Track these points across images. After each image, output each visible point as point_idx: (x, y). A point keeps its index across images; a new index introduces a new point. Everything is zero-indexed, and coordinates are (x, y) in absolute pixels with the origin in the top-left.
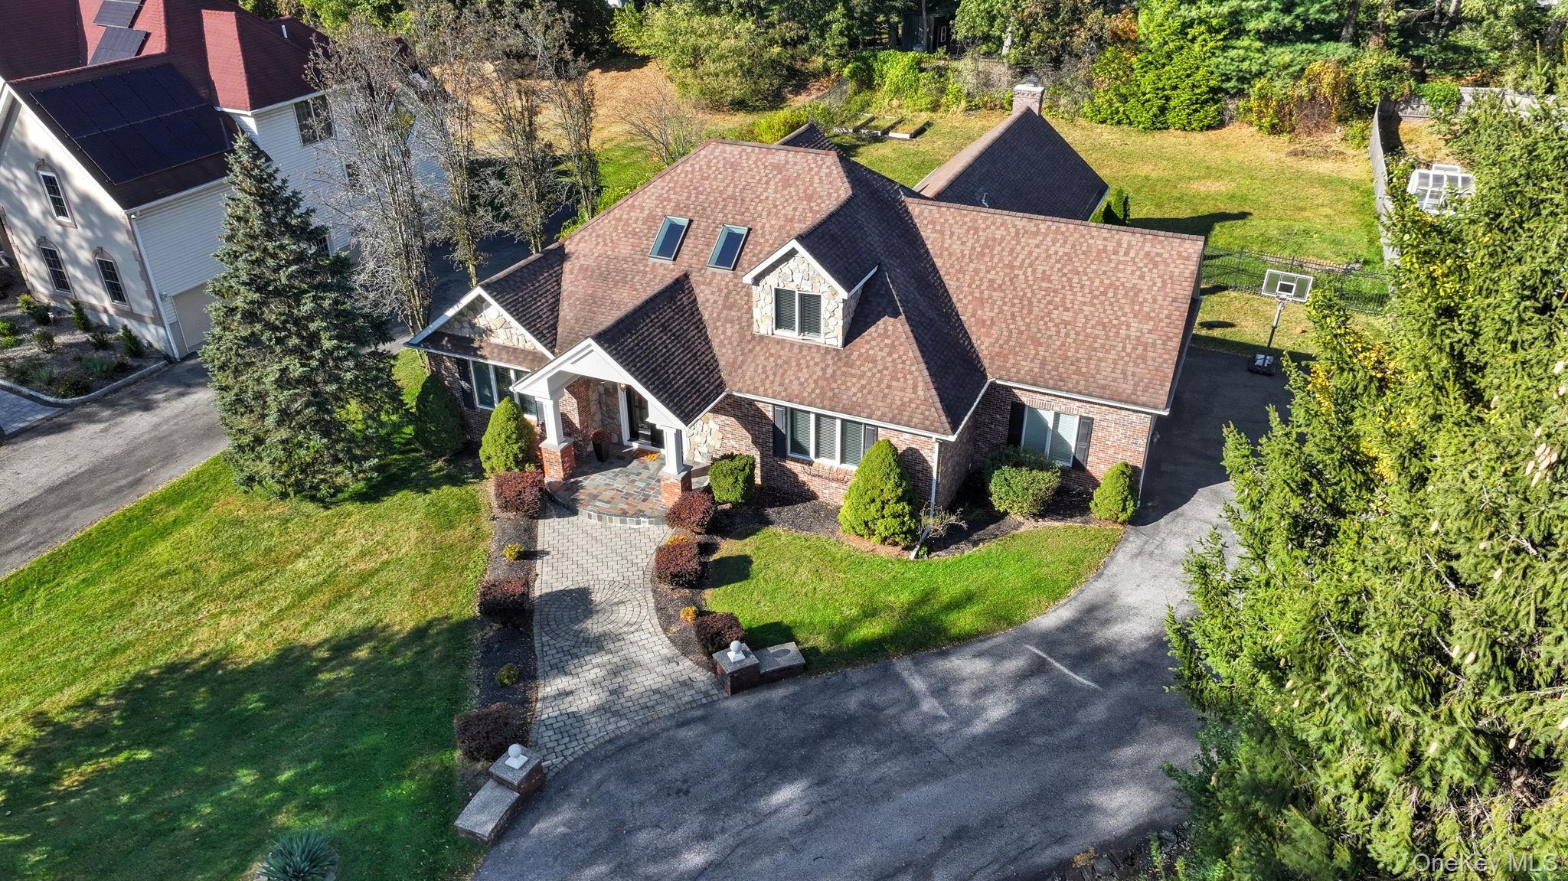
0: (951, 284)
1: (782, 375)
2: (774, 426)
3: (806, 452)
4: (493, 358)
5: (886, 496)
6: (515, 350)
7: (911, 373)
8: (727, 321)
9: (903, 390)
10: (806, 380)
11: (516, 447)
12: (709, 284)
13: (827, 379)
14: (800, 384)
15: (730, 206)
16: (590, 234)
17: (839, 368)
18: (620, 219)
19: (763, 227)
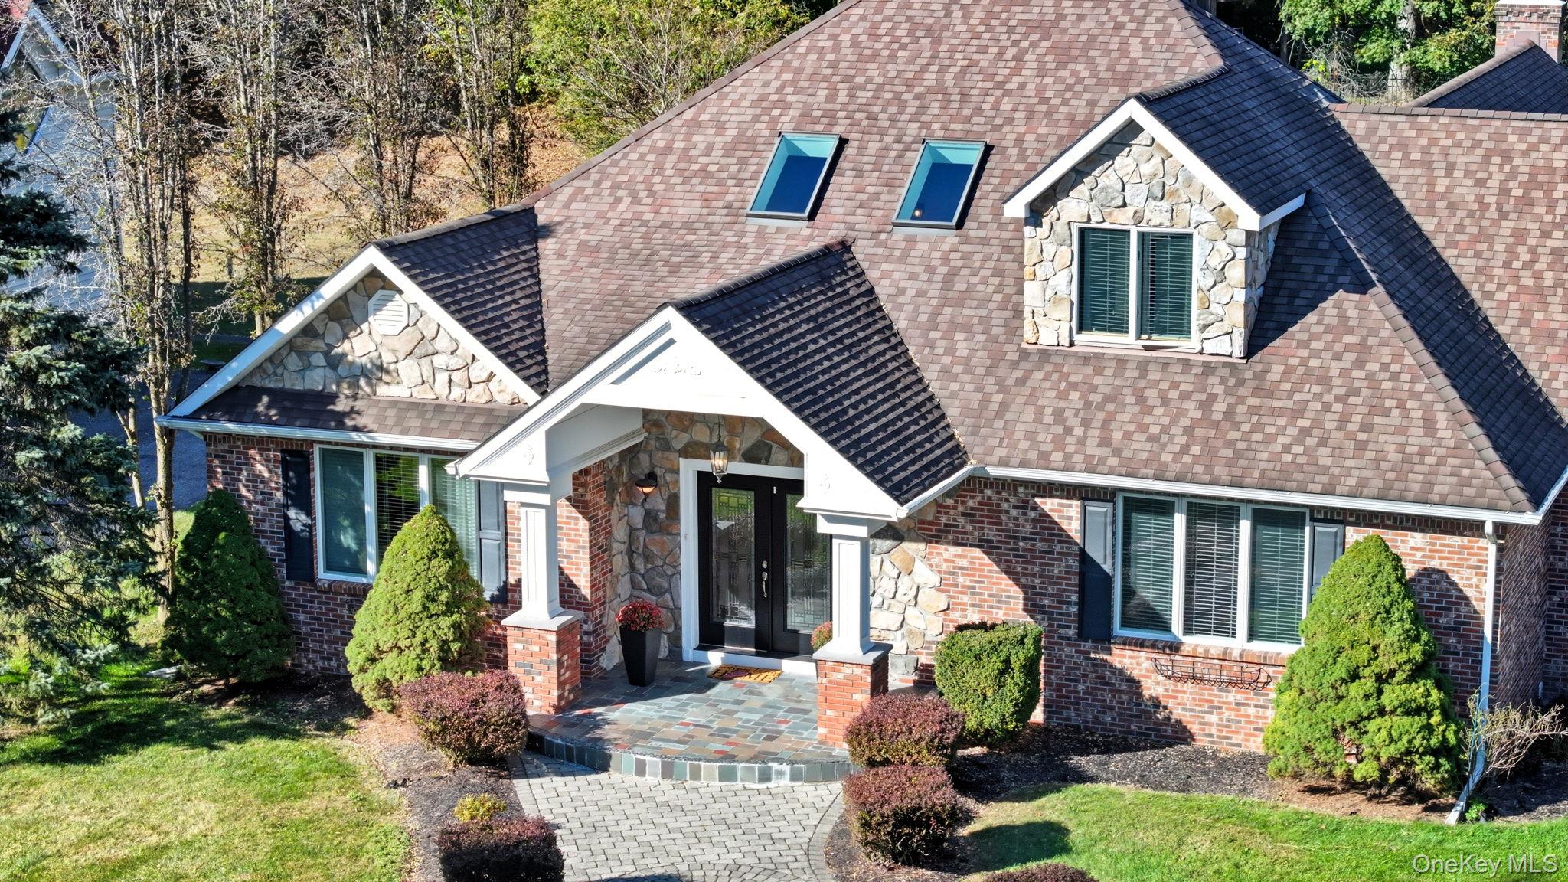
0: (1463, 266)
1: (1106, 422)
2: (1083, 556)
3: (1164, 625)
4: (384, 429)
5: (1385, 664)
6: (439, 408)
7: (1416, 396)
8: (954, 327)
9: (1401, 430)
10: (1165, 430)
11: (445, 622)
12: (903, 258)
13: (1216, 424)
14: (1152, 439)
15: (935, 108)
16: (597, 184)
17: (1242, 400)
18: (668, 149)
19: (1019, 141)
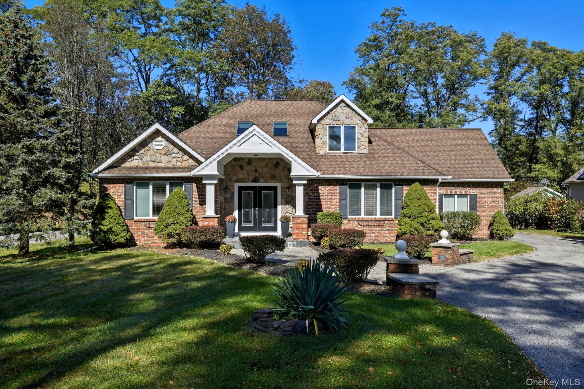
2: (340, 198)
3: (359, 215)
6: (174, 168)
10: (358, 167)
13: (369, 165)
14: (355, 169)
15: (272, 118)
16: (194, 132)
17: (372, 161)
18: (209, 126)
19: (295, 122)
